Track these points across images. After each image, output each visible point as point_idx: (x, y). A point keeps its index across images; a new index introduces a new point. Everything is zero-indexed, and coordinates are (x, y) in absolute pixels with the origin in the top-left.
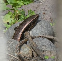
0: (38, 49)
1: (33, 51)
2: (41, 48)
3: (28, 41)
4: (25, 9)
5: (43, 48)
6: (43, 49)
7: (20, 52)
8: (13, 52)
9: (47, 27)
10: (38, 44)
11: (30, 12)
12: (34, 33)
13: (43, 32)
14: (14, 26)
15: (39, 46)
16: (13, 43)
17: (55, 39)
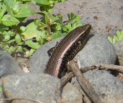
0: (94, 93)
1: (84, 94)
2: (99, 89)
3: (74, 76)
4: (61, 9)
5: (103, 90)
6: (103, 92)
7: (63, 100)
8: (48, 97)
9: (106, 48)
10: (92, 82)
11: (72, 17)
12: (83, 60)
13: (98, 57)
14: (47, 47)
15: (94, 87)
16: (47, 82)
17: (120, 69)
